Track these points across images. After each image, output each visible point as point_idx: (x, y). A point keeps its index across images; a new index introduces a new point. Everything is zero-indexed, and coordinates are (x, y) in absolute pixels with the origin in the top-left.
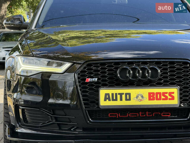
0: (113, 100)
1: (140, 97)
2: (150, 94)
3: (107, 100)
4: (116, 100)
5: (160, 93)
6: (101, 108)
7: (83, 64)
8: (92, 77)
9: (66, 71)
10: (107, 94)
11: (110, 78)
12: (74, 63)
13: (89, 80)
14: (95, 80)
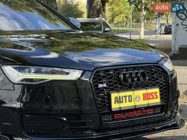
1: (138, 99)
3: (117, 103)
6: (113, 110)
7: (93, 71)
8: (102, 83)
9: (79, 79)
10: (116, 98)
11: (115, 83)
12: (85, 71)
13: (100, 86)
14: (105, 85)
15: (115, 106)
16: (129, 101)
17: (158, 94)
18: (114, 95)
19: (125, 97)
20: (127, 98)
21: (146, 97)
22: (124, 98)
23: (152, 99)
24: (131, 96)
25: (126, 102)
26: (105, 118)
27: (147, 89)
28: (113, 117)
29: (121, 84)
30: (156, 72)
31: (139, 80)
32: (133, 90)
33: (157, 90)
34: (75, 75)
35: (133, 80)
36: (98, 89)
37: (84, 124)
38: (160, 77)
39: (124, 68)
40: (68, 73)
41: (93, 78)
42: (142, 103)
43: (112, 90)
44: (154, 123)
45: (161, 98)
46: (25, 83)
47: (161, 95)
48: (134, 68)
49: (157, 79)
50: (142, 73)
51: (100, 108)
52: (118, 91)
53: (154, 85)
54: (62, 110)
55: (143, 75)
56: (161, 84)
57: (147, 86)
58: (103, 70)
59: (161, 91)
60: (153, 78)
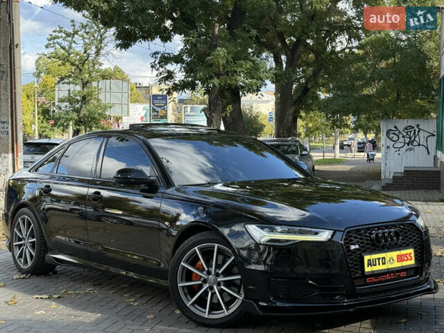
0: (374, 265)
1: (391, 261)
2: (397, 256)
3: (370, 266)
4: (376, 265)
5: (403, 255)
6: (366, 274)
7: (344, 231)
8: (354, 244)
9: (330, 240)
10: (369, 260)
11: (367, 244)
12: (335, 231)
13: (353, 247)
14: (357, 246)
15: (368, 269)
16: (383, 264)
17: (413, 255)
18: (366, 258)
19: (379, 259)
20: (381, 260)
21: (400, 258)
22: (377, 261)
23: (407, 260)
24: (384, 258)
25: (379, 264)
26: (357, 282)
27: (400, 250)
28: (365, 281)
29: (373, 245)
30: (409, 231)
31: (392, 240)
32: (386, 252)
33: (411, 251)
34: (324, 236)
35: (386, 241)
36: (350, 251)
37: (336, 289)
38: (414, 236)
39: (376, 227)
40: (316, 234)
41: (345, 239)
42: (397, 265)
43: (365, 251)
44: (407, 287)
45: (416, 259)
46: (269, 243)
47: (415, 255)
48: (386, 227)
49: (411, 238)
50: (395, 232)
51: (353, 271)
52: (371, 253)
53: (408, 245)
54: (305, 274)
55: (397, 234)
56: (415, 244)
57: (401, 246)
58: (354, 230)
59: (415, 252)
60: (407, 237)
